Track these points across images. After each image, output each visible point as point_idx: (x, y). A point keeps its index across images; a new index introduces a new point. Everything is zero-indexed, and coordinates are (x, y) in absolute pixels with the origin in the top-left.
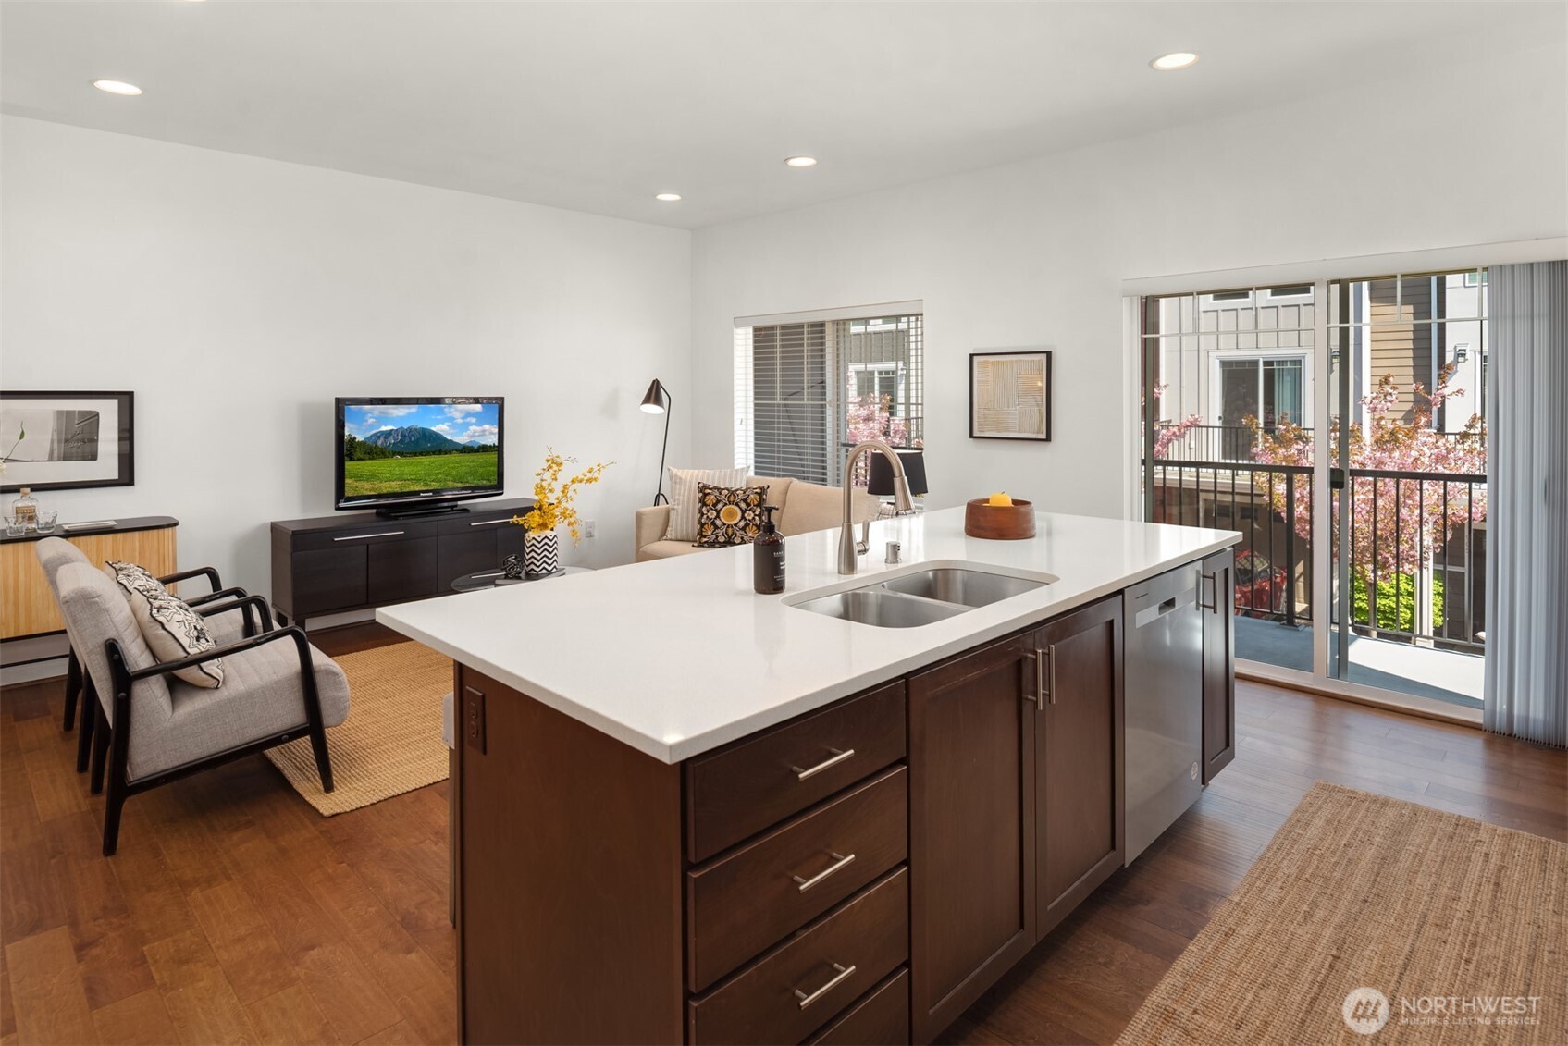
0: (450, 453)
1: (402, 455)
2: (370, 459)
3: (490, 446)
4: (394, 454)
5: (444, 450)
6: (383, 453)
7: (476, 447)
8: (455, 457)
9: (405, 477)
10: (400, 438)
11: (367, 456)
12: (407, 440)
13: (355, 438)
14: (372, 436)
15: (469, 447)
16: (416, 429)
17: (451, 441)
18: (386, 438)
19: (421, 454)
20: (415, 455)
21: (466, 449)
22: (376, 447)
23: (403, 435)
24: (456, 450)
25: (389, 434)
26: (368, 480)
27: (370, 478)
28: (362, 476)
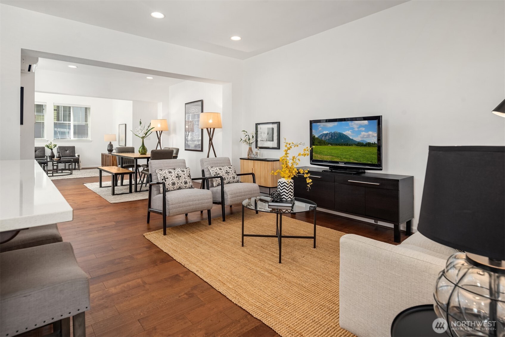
0: (352, 145)
1: (332, 145)
2: (320, 145)
3: (373, 144)
4: (328, 144)
5: (349, 144)
6: (324, 143)
7: (365, 143)
8: (353, 148)
9: (333, 154)
10: (330, 137)
11: (319, 144)
12: (333, 138)
13: (315, 136)
14: (320, 136)
15: (361, 143)
16: (337, 133)
17: (352, 139)
18: (325, 136)
19: (339, 145)
20: (337, 145)
21: (360, 144)
22: (322, 140)
23: (332, 136)
24: (355, 144)
25: (327, 134)
26: (319, 154)
27: (320, 153)
28: (317, 152)
